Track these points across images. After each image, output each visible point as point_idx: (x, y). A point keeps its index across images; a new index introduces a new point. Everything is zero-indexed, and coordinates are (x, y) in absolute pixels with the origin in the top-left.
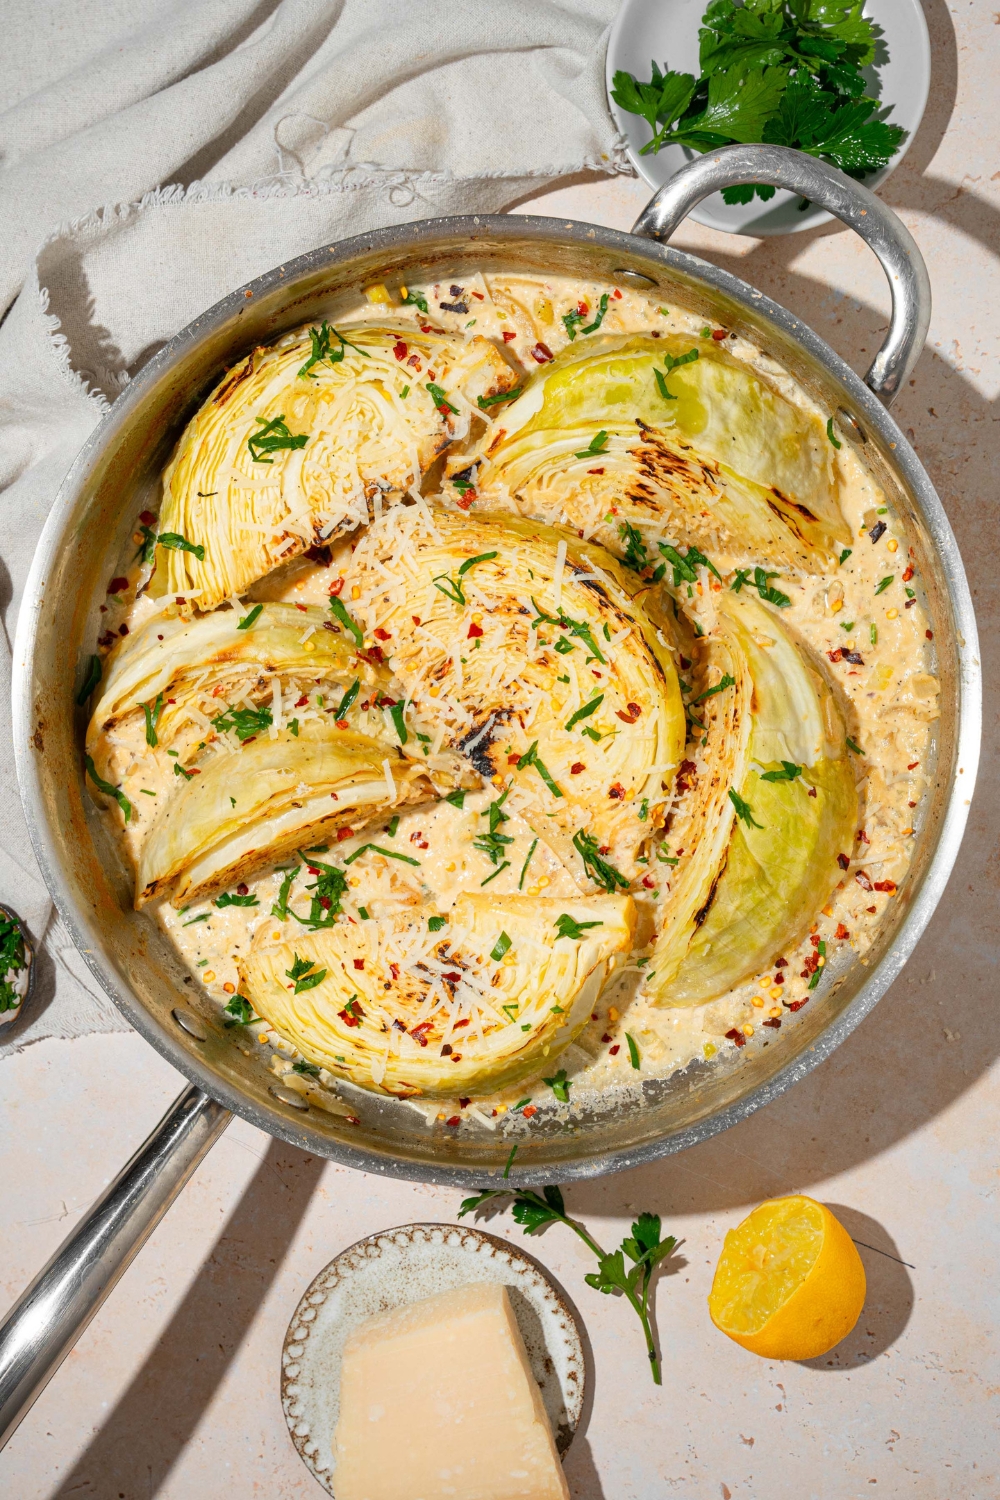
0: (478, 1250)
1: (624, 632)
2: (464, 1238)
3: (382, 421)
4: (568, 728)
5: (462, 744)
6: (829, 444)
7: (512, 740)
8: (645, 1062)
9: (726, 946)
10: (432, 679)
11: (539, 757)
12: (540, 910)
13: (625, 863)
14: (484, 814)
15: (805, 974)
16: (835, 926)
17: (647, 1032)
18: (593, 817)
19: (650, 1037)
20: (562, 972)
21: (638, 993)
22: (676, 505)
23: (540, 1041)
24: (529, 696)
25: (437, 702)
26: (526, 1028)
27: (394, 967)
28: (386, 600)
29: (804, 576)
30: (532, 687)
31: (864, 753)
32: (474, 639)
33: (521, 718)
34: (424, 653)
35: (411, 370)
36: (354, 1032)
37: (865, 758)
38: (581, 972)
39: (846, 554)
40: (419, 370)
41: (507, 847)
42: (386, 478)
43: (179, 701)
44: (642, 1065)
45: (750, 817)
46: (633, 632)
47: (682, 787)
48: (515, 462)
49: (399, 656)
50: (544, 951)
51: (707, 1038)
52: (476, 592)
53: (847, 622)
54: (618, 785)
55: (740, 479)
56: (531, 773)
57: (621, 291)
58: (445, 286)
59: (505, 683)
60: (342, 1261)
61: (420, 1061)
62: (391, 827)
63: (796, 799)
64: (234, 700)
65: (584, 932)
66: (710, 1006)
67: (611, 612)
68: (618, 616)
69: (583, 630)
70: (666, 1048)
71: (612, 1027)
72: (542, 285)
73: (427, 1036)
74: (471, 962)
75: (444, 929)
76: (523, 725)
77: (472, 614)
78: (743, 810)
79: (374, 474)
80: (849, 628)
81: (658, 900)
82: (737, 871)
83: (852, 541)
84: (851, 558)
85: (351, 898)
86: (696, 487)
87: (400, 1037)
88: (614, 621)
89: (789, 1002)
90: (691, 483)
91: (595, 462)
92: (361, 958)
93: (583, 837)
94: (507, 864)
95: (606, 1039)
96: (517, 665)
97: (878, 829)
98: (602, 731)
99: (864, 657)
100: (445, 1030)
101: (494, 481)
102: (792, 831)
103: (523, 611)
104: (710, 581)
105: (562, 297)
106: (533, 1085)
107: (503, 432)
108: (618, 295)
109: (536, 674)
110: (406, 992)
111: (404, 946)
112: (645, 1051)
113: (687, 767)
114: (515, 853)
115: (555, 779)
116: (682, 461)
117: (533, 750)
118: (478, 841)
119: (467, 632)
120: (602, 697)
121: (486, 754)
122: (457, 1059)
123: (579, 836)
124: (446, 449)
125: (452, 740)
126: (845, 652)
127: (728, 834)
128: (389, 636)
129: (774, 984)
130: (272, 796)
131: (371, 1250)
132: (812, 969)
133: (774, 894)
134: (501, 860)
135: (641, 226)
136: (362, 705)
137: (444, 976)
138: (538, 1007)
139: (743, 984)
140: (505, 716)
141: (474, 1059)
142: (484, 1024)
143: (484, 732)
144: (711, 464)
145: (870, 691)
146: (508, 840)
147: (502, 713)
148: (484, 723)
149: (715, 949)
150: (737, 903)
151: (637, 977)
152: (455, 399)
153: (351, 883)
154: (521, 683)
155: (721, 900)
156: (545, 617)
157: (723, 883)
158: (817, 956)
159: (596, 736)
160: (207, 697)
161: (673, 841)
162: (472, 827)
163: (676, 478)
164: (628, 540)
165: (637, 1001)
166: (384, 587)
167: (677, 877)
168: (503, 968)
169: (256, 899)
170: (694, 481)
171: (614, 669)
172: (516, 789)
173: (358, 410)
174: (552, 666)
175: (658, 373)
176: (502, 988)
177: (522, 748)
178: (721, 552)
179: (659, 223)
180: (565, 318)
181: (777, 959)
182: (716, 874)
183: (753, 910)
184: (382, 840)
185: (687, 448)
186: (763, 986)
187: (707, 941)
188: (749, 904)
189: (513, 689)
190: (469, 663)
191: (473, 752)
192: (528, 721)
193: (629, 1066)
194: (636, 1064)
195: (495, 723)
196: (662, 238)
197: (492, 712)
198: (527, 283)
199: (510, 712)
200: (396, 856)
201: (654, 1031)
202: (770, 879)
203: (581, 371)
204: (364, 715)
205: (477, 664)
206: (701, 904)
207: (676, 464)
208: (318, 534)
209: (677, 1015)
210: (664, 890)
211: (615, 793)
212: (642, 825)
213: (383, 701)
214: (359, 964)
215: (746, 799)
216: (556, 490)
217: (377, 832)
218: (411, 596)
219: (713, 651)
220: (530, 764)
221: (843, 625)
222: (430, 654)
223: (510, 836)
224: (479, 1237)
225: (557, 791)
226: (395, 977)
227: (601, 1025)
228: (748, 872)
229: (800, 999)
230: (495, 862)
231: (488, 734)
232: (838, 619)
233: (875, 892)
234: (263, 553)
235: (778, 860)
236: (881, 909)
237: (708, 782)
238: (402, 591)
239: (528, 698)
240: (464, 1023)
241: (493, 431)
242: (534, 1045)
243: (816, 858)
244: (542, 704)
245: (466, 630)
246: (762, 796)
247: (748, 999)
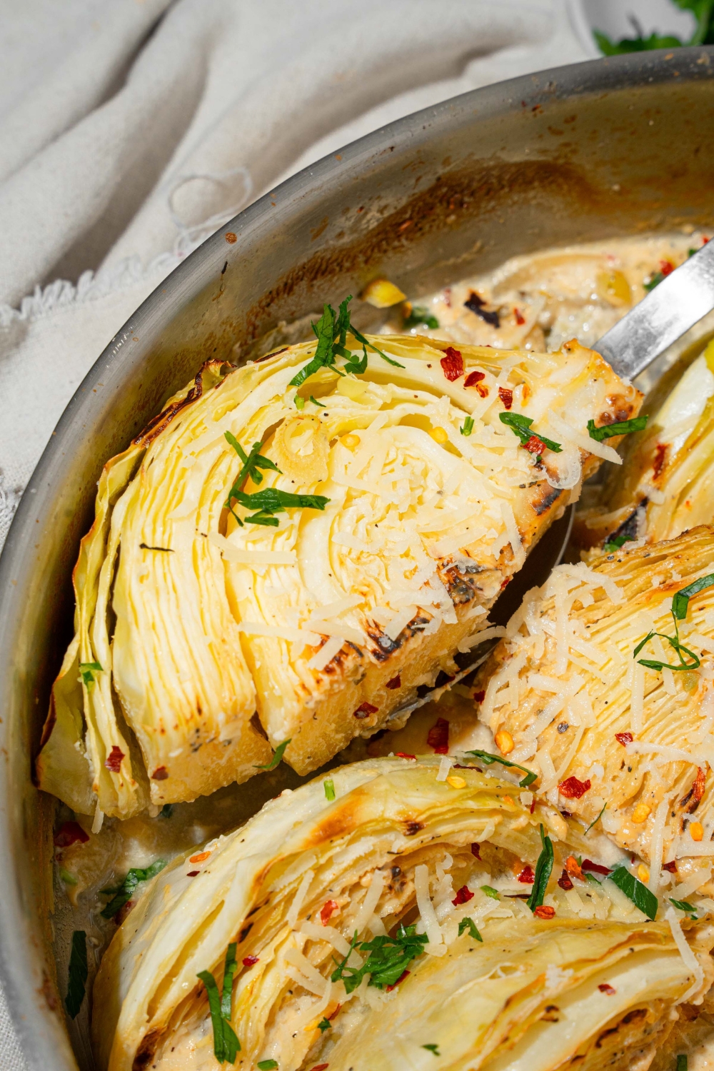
3: (441, 475)
10: (683, 814)
28: (564, 727)
34: (654, 784)
40: (485, 393)
42: (468, 554)
43: (263, 958)
49: (614, 806)
64: (357, 924)
128: (587, 785)
166: (552, 708)
218: (600, 707)
222: (666, 778)
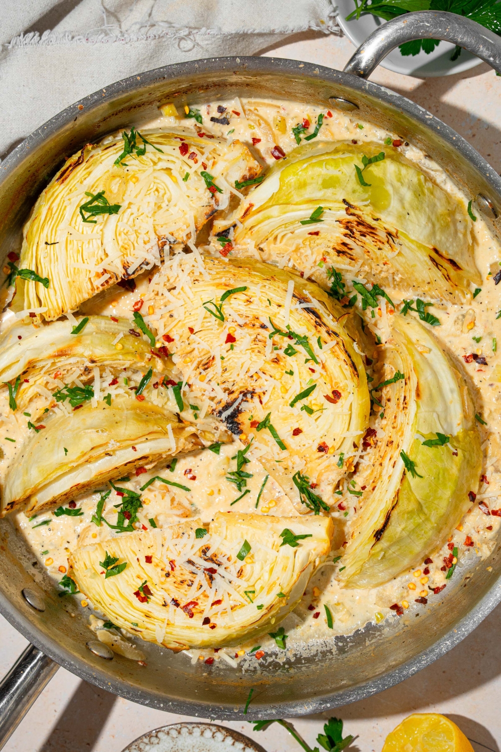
0: (223, 741)
1: (332, 343)
2: (214, 733)
3: (171, 195)
4: (292, 405)
5: (220, 413)
6: (468, 218)
7: (253, 412)
8: (336, 623)
9: (394, 553)
10: (201, 370)
11: (271, 423)
12: (270, 525)
13: (327, 495)
14: (233, 458)
15: (443, 569)
16: (465, 537)
17: (338, 604)
18: (306, 464)
19: (340, 607)
20: (285, 568)
21: (332, 578)
22: (366, 257)
23: (269, 616)
24: (266, 383)
25: (204, 385)
26: (260, 607)
27: (172, 562)
28: (171, 316)
29: (449, 305)
30: (268, 377)
31: (486, 424)
32: (229, 344)
33: (260, 397)
34: (196, 352)
35: (191, 162)
36: (144, 606)
37: (487, 427)
38: (298, 569)
39: (478, 291)
40: (196, 162)
41: (248, 480)
42: (172, 235)
43: (31, 381)
44: (335, 625)
45: (414, 470)
46: (338, 343)
47: (366, 445)
48: (259, 226)
49: (179, 353)
50: (272, 554)
51: (378, 609)
52: (232, 312)
53: (477, 337)
54: (324, 443)
55: (412, 241)
56: (266, 433)
57: (332, 112)
58: (214, 106)
59: (252, 372)
60: (134, 747)
61: (189, 628)
62: (172, 465)
63: (444, 457)
64: (69, 380)
65: (300, 541)
66: (380, 588)
67: (323, 330)
68: (328, 332)
69: (303, 341)
70: (350, 615)
71: (315, 600)
72: (279, 107)
73: (194, 611)
74: (223, 560)
75: (206, 537)
76: (261, 402)
77: (229, 327)
78: (410, 465)
79: (164, 232)
80: (478, 340)
81: (348, 518)
82: (404, 505)
83: (482, 282)
84: (480, 294)
85: (144, 512)
86: (381, 246)
87: (175, 610)
88: (325, 336)
89: (433, 587)
90: (378, 243)
91: (313, 227)
92: (150, 555)
93: (299, 477)
94: (248, 491)
95: (311, 608)
96: (258, 362)
97: (494, 474)
98: (314, 408)
99: (488, 360)
100: (205, 606)
101: (244, 237)
102: (441, 479)
103: (263, 327)
104: (387, 307)
105: (292, 115)
106: (262, 638)
107: (251, 205)
108: (330, 114)
109: (271, 368)
110: (180, 579)
111: (179, 548)
112: (336, 617)
113: (370, 432)
114: (253, 484)
115: (281, 438)
116: (373, 228)
117: (267, 419)
118: (229, 476)
119: (225, 339)
120: (315, 386)
121: (236, 420)
122: (213, 627)
123: (297, 476)
124: (213, 215)
125: (213, 410)
126: (475, 357)
127: (399, 480)
128: (173, 340)
129: (423, 575)
130: (92, 449)
131: (154, 740)
132: (448, 565)
133: (428, 519)
134: (244, 489)
135: (350, 67)
136: (154, 385)
137: (205, 569)
138: (268, 593)
139: (401, 575)
140: (249, 396)
141: (224, 627)
142: (232, 603)
143: (235, 406)
144: (393, 231)
145: (491, 383)
146: (249, 476)
147: (248, 394)
148: (235, 400)
149: (386, 555)
150: (403, 526)
151: (333, 569)
152: (220, 182)
153: (144, 502)
154: (261, 374)
155: (393, 524)
156: (278, 331)
157: (395, 513)
158: (452, 557)
159: (310, 411)
160: (50, 379)
161: (359, 480)
162: (225, 467)
163: (368, 239)
164: (333, 279)
165: (332, 583)
166: (169, 307)
167: (361, 504)
168: (245, 565)
169: (81, 511)
170: (380, 241)
171: (324, 367)
172: (255, 443)
173: (155, 188)
174: (282, 363)
175: (357, 168)
176: (244, 579)
177: (260, 417)
178: (394, 288)
179: (363, 65)
180: (294, 130)
181: (425, 559)
182: (390, 507)
183: (413, 530)
184: (166, 474)
185: (377, 220)
186: (416, 576)
187: (382, 550)
188: (411, 526)
189: (255, 378)
190: (225, 359)
191: (227, 419)
192: (265, 399)
193: (326, 626)
194: (330, 625)
195: (242, 400)
196: (365, 74)
197: (241, 393)
198: (269, 105)
199: (253, 393)
200: (174, 484)
201: (343, 604)
202: (426, 510)
203: (305, 165)
204: (155, 392)
205: (231, 361)
206: (379, 526)
207: (369, 230)
208: (126, 271)
209: (358, 593)
210: (352, 512)
211: (322, 448)
212: (340, 470)
213: (167, 382)
214: (149, 559)
215: (412, 458)
216: (286, 245)
217: (162, 468)
218: (187, 314)
219: (388, 354)
220: (265, 427)
221: (474, 338)
222: (200, 353)
223: (251, 473)
224: (224, 732)
225: (282, 446)
226: (173, 569)
227: (308, 599)
228: (412, 506)
229: (440, 585)
230: (240, 490)
231: (238, 407)
232: (471, 334)
233: (491, 516)
234: (89, 283)
235: (432, 498)
236: (496, 528)
237: (384, 443)
238: (182, 310)
240: (218, 602)
241: (244, 205)
242: (265, 618)
243: (456, 495)
244: (274, 388)
245: (225, 338)
246: (423, 457)
247: (406, 584)
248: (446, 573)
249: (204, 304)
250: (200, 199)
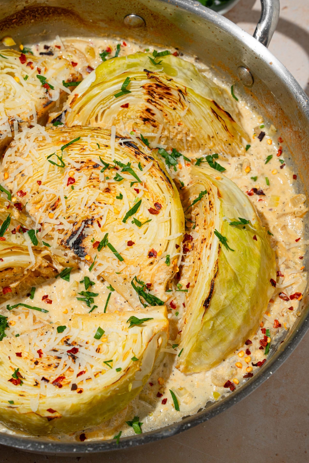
1: (149, 165)
3: (16, 91)
4: (124, 221)
5: (68, 242)
7: (94, 235)
8: (182, 406)
9: (221, 324)
10: (50, 210)
11: (109, 242)
12: (118, 317)
13: (159, 292)
14: (81, 282)
15: (261, 348)
16: (273, 322)
17: (181, 389)
18: (141, 270)
19: (182, 392)
20: (135, 341)
21: (174, 369)
22: (165, 121)
23: (127, 378)
24: (102, 210)
25: (53, 221)
26: (119, 370)
27: (40, 352)
28: (23, 175)
29: (229, 157)
30: (103, 205)
31: (273, 235)
32: (70, 186)
33: (98, 222)
34: (45, 199)
35: (28, 69)
36: (19, 388)
37: (274, 237)
38: (145, 341)
39: (248, 147)
40: (32, 68)
41: (95, 298)
42: (19, 116)
44: (181, 408)
45: (227, 244)
46: (154, 165)
47: (186, 250)
48: (84, 108)
49: (31, 202)
50: (123, 334)
51: (214, 388)
52: (70, 161)
53: (254, 176)
54: (153, 250)
55: (198, 96)
56: (106, 252)
57: (126, 43)
58: (41, 45)
59: (88, 205)
61: (59, 396)
62: (31, 293)
63: (248, 238)
65: (145, 323)
66: (213, 370)
67: (141, 157)
68: (145, 158)
69: (127, 169)
70: (192, 397)
71: (162, 387)
72: (88, 42)
73: (62, 383)
74: (84, 344)
75: (66, 331)
76: (100, 226)
77: (69, 172)
78: (223, 240)
79: (13, 114)
80: (255, 179)
81: (179, 317)
82: (223, 274)
83: (250, 141)
84: (251, 148)
85: (11, 330)
86: (175, 105)
87: (46, 386)
88: (143, 161)
89: (255, 363)
90: (173, 103)
91: (123, 101)
92: (19, 352)
93: (136, 280)
94: (95, 307)
95: (159, 395)
96: (96, 194)
97: (286, 270)
98: (142, 221)
99: (264, 192)
100: (72, 378)
101: (73, 121)
102: (248, 256)
103: (96, 166)
104: (185, 163)
105: (98, 46)
107: (76, 95)
108: (125, 44)
109: (104, 197)
110: (47, 364)
111: (45, 342)
112: (181, 400)
113: (187, 238)
114: (100, 301)
115: (119, 252)
116: (168, 89)
117: (105, 240)
118: (80, 296)
120: (140, 202)
121: (81, 245)
122: (81, 392)
123: (134, 281)
124: (49, 104)
125: (62, 241)
126: (255, 190)
127: (217, 253)
128: (25, 194)
129: (246, 355)
132: (264, 344)
133: (243, 291)
134: (92, 305)
136: (12, 232)
137: (68, 351)
138: (124, 359)
139: (230, 356)
140: (90, 222)
141: (90, 389)
142: (94, 370)
143: (79, 233)
144: (182, 88)
145: (270, 208)
146: (96, 295)
147: (88, 222)
148: (79, 228)
149: (216, 326)
150: (225, 295)
151: (172, 356)
152: (51, 82)
153: (11, 324)
154: (97, 204)
155: (217, 292)
156: (107, 166)
157: (217, 280)
158: (266, 338)
159: (139, 224)
161: (183, 282)
162: (75, 288)
163: (165, 101)
165: (173, 373)
166: (21, 169)
167: (188, 299)
168: (101, 345)
170: (174, 102)
171: (145, 187)
172: (99, 261)
173: (3, 84)
174: (112, 192)
175: (151, 59)
176: (102, 354)
177: (99, 238)
178: (188, 150)
180: (101, 55)
181: (246, 341)
182: (213, 276)
183: (233, 300)
184: (27, 301)
185: (170, 80)
186: (240, 356)
187: (211, 319)
188: (231, 296)
189: (93, 207)
190: (68, 199)
191: (74, 244)
192: (102, 223)
193: (173, 410)
194: (177, 408)
195: (85, 227)
197: (83, 221)
198: (80, 41)
199: (92, 220)
200: (35, 308)
201: (184, 388)
202: (240, 281)
204: (14, 236)
205: (73, 199)
206: (206, 296)
207: (165, 91)
209: (197, 378)
210: (181, 310)
211: (152, 254)
212: (168, 268)
213: (23, 230)
214: (19, 355)
215: (224, 235)
216: (105, 122)
217: (23, 297)
218: (35, 172)
220: (105, 246)
221: (252, 178)
222: (48, 198)
223: (95, 292)
225: (120, 258)
226: (40, 356)
227: (155, 389)
228: (229, 276)
229: (261, 360)
230: (89, 306)
231: (81, 232)
232: (249, 176)
235: (243, 271)
237: (200, 242)
238: (31, 169)
239: (102, 211)
240: (81, 373)
241: (71, 97)
242: (124, 380)
243: (260, 280)
244: (109, 213)
245: (66, 181)
246: (231, 234)
247: (234, 365)
248: (264, 351)
249: (48, 157)
250: (38, 93)
